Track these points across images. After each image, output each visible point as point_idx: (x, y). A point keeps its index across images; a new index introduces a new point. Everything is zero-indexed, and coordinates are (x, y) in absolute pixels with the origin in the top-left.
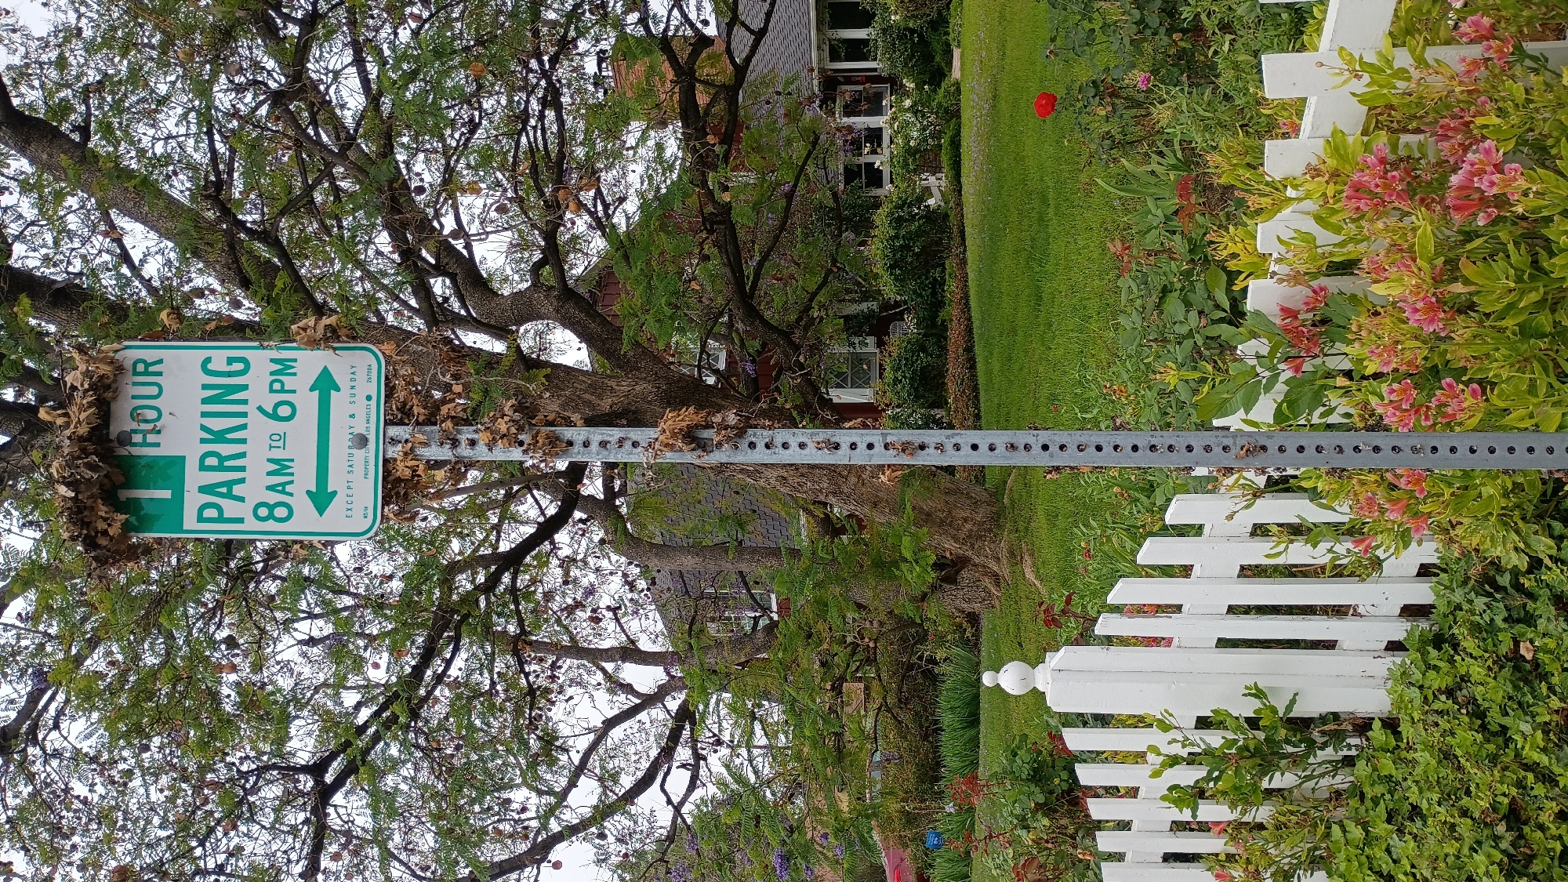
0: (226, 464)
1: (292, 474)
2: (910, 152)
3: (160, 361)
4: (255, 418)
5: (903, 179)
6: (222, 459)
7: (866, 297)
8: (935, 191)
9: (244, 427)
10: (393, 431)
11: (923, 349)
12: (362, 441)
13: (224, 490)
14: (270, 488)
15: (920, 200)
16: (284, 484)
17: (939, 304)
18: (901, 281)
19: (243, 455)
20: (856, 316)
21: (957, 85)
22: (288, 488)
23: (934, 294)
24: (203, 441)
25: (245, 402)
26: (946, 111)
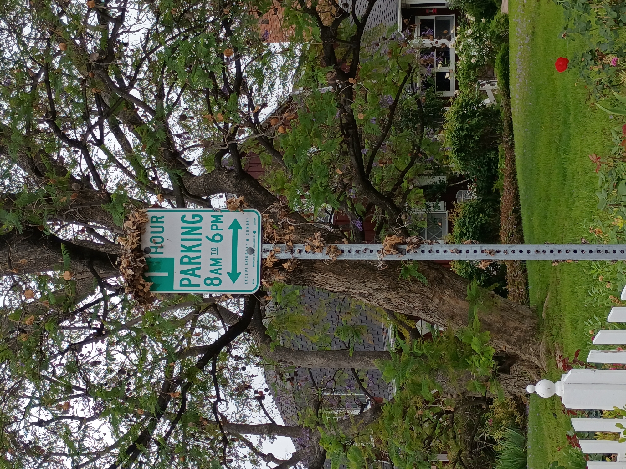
0: (192, 261)
1: (221, 265)
2: (472, 67)
3: (163, 217)
4: (204, 241)
5: (466, 86)
6: (190, 259)
7: (438, 172)
8: (489, 93)
9: (200, 245)
10: (265, 246)
11: (482, 210)
12: (252, 251)
13: (191, 272)
14: (212, 271)
15: (479, 101)
16: (217, 270)
17: (494, 177)
18: (466, 160)
19: (200, 257)
20: (431, 186)
21: (506, 18)
22: (219, 271)
23: (490, 170)
24: (182, 251)
25: (200, 234)
26: (498, 37)
